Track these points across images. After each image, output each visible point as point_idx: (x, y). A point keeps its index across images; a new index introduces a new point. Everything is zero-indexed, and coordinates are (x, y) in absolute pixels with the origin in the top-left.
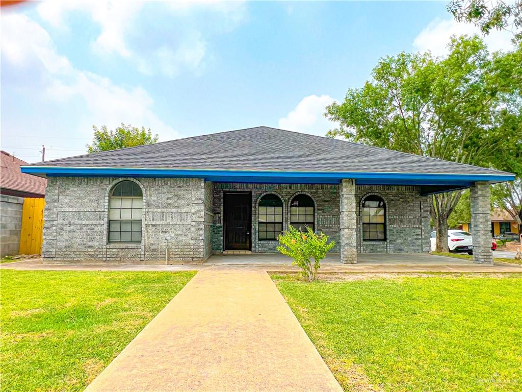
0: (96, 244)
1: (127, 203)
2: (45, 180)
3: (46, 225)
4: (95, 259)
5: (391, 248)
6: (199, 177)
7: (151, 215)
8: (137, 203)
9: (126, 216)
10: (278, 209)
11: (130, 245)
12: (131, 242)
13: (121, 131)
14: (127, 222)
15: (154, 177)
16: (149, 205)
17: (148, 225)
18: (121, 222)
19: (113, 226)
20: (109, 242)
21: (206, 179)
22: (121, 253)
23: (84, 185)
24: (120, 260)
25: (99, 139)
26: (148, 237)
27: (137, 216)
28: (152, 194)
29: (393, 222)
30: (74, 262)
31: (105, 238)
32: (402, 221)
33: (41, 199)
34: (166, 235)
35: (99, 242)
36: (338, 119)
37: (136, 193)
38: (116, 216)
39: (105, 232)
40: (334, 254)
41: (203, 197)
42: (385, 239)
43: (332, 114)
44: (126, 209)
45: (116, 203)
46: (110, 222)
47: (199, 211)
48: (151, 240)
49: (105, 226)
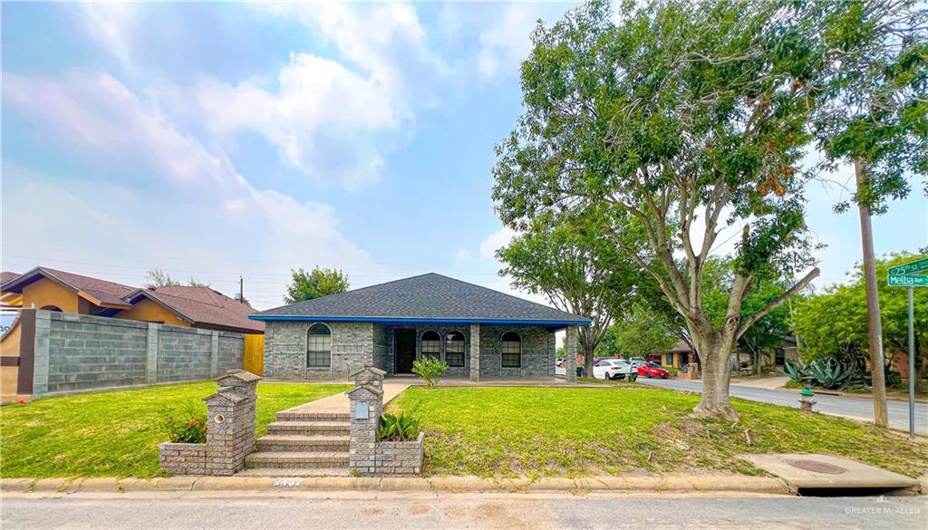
0: (299, 367)
1: (320, 339)
2: (264, 323)
3: (265, 354)
4: (300, 377)
5: (524, 372)
6: (370, 322)
7: (336, 347)
8: (327, 340)
9: (320, 348)
10: (437, 343)
11: (323, 368)
12: (324, 366)
13: (316, 273)
14: (320, 352)
15: (338, 322)
16: (335, 340)
17: (334, 355)
18: (316, 353)
19: (310, 355)
20: (308, 366)
21: (374, 323)
22: (317, 373)
23: (290, 327)
24: (316, 378)
25: (297, 280)
26: (334, 363)
27: (327, 348)
28: (338, 334)
29: (525, 352)
30: (284, 379)
31: (305, 363)
32: (533, 352)
33: (261, 336)
34: (346, 361)
35: (302, 366)
36: (507, 261)
37: (326, 332)
38: (313, 348)
39: (306, 359)
40: (466, 376)
41: (372, 335)
42: (519, 366)
43: (502, 256)
44: (320, 344)
45: (313, 340)
46: (308, 352)
47: (369, 345)
48: (337, 365)
49: (306, 355)
